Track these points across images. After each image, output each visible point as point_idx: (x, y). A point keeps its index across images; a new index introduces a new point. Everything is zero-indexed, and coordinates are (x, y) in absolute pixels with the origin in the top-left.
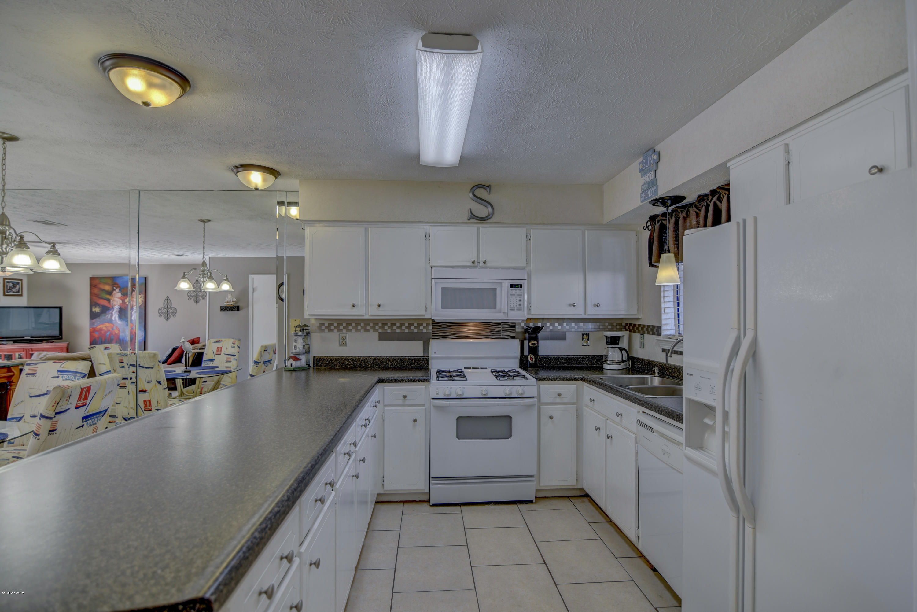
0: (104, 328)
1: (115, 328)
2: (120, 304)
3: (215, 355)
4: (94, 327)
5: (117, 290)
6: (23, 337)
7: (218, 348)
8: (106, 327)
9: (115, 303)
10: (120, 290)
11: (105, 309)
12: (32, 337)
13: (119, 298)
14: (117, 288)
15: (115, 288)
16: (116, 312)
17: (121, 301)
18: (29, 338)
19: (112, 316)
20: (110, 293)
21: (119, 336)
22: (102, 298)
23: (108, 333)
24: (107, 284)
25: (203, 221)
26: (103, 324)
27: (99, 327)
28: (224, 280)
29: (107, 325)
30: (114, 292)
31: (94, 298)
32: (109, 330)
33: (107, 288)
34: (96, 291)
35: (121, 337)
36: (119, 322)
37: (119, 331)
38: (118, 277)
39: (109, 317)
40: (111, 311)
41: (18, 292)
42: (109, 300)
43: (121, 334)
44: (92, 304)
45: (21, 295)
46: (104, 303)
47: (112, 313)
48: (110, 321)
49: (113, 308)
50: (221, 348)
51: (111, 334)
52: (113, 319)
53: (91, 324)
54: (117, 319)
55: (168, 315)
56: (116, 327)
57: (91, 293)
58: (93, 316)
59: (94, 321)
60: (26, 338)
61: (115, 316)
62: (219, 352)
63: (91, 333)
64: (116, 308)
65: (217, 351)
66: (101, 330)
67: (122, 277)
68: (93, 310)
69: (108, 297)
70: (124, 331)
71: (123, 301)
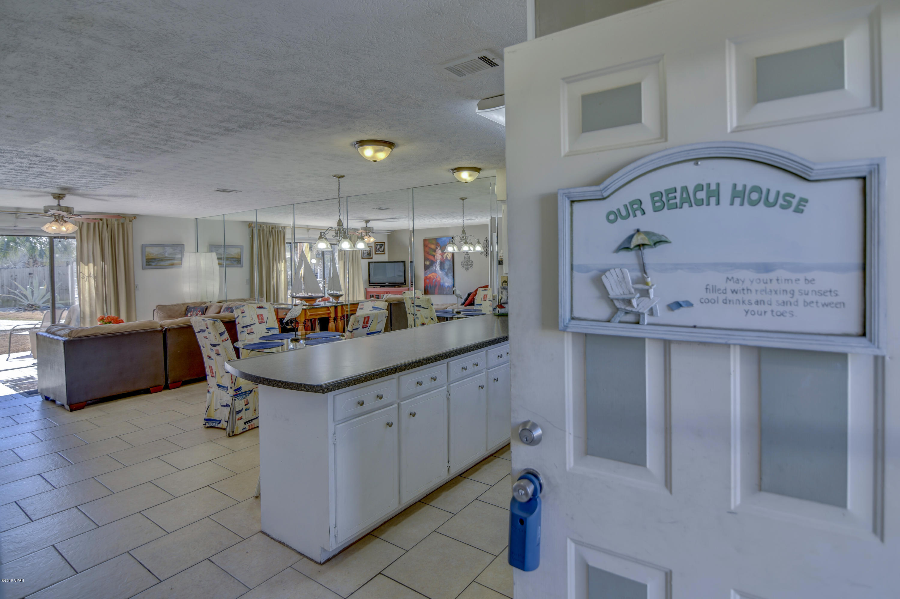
0: (432, 277)
1: (438, 277)
2: (440, 258)
3: (483, 301)
4: (426, 276)
5: (439, 248)
6: (385, 283)
7: (484, 295)
8: (433, 276)
9: (438, 258)
10: (440, 248)
11: (433, 263)
12: (389, 283)
13: (440, 254)
14: (438, 247)
15: (437, 247)
16: (438, 264)
17: (440, 256)
18: (388, 284)
19: (436, 268)
20: (435, 251)
21: (440, 283)
22: (430, 255)
23: (434, 281)
24: (433, 244)
25: (463, 199)
26: (431, 274)
27: (429, 276)
28: (477, 243)
29: (433, 274)
30: (437, 250)
31: (426, 254)
32: (434, 278)
33: (433, 247)
34: (427, 249)
35: (441, 283)
36: (440, 272)
37: (440, 278)
38: (438, 238)
39: (434, 268)
40: (435, 264)
42: (434, 256)
44: (426, 259)
46: (431, 258)
47: (436, 266)
48: (435, 272)
49: (436, 262)
50: (487, 295)
51: (436, 281)
52: (437, 270)
53: (425, 274)
54: (439, 270)
57: (424, 251)
58: (426, 268)
59: (426, 271)
60: (386, 284)
61: (438, 268)
62: (485, 299)
63: (425, 280)
64: (438, 261)
65: (484, 298)
66: (430, 278)
67: (441, 238)
68: (426, 263)
69: (434, 253)
70: (443, 279)
71: (442, 256)
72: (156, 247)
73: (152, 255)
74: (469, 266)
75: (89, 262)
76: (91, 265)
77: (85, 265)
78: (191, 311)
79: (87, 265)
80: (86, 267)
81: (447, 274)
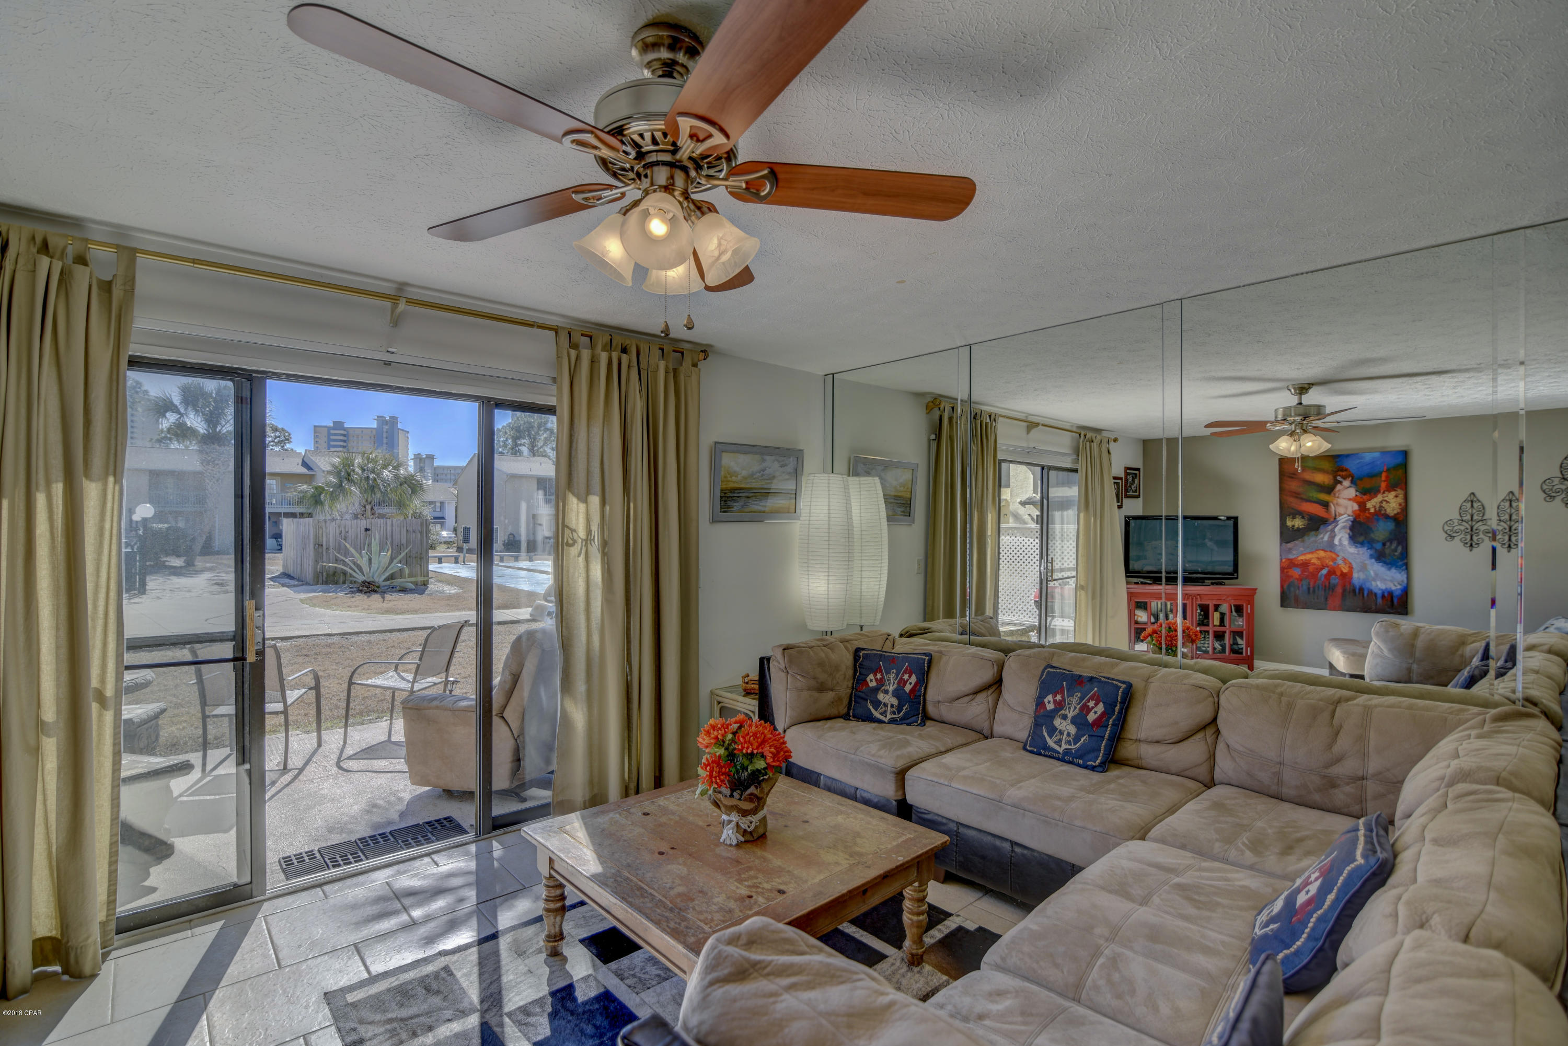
0: (1315, 561)
1: (1340, 562)
2: (1354, 512)
4: (1291, 557)
5: (1347, 483)
8: (1318, 558)
9: (1341, 510)
10: (1352, 482)
11: (1317, 523)
13: (1350, 499)
14: (1345, 478)
15: (1339, 478)
16: (1344, 527)
17: (1356, 507)
19: (1332, 537)
20: (1328, 489)
21: (1350, 578)
22: (1308, 501)
23: (1324, 572)
26: (1312, 552)
27: (1302, 558)
29: (1322, 553)
30: (1339, 487)
31: (1291, 499)
32: (1327, 565)
33: (1322, 479)
34: (1293, 485)
35: (1354, 581)
36: (1352, 550)
37: (1351, 568)
38: (1348, 456)
39: (1326, 538)
40: (1330, 527)
41: (1136, 491)
42: (1326, 505)
43: (1355, 575)
44: (1286, 511)
45: (1138, 496)
46: (1314, 509)
47: (1333, 531)
48: (1330, 546)
49: (1335, 521)
51: (1332, 572)
52: (1336, 542)
53: (1284, 552)
54: (1346, 542)
55: (1475, 538)
56: (1344, 560)
57: (1282, 490)
58: (1288, 536)
59: (1289, 545)
61: (1342, 537)
63: (1283, 570)
64: (1344, 520)
66: (1307, 564)
67: (1357, 454)
68: (1289, 523)
69: (1323, 497)
70: (1364, 568)
71: (1362, 506)
72: (745, 453)
73: (734, 478)
74: (1481, 536)
75: (588, 492)
76: (595, 500)
77: (579, 499)
78: (878, 670)
79: (585, 501)
80: (582, 506)
81: (1380, 557)
